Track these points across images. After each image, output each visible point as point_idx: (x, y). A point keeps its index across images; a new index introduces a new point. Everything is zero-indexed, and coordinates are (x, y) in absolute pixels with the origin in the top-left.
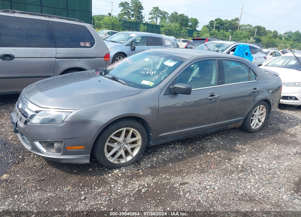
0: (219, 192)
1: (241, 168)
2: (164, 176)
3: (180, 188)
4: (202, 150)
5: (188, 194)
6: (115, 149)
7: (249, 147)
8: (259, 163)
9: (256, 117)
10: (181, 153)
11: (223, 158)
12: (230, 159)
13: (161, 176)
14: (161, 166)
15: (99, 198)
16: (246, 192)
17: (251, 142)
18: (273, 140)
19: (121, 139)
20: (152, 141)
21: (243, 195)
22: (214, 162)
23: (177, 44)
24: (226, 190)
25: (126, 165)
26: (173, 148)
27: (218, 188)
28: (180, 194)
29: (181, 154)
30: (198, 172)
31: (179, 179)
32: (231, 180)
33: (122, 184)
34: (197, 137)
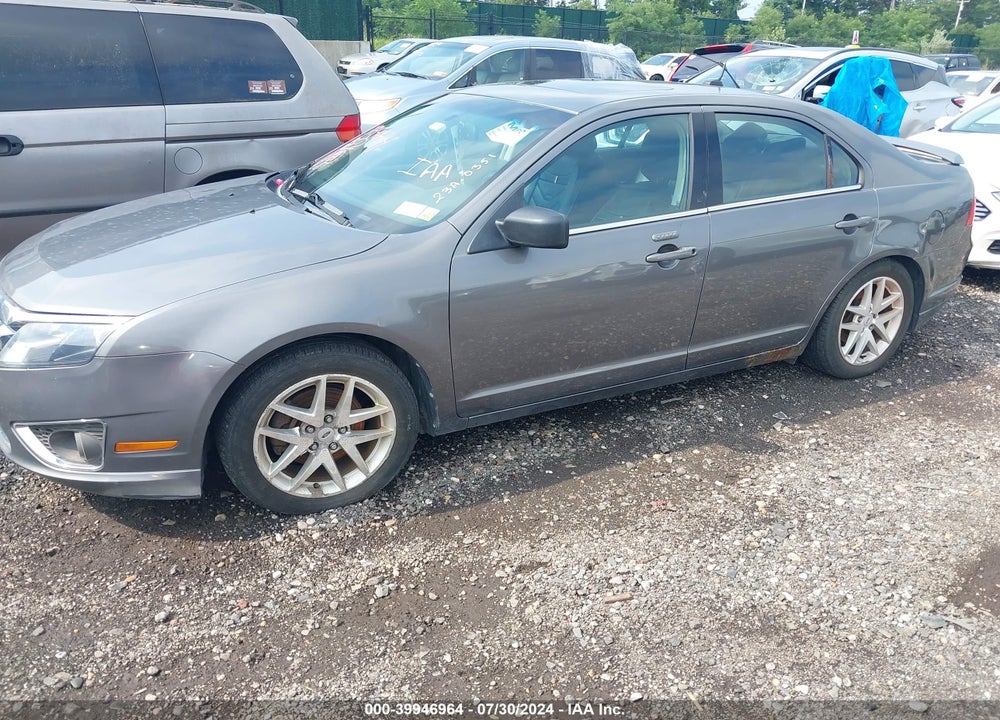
0: (654, 601)
1: (764, 511)
2: (467, 541)
3: (512, 583)
4: (639, 445)
5: (536, 604)
6: (296, 447)
7: (821, 432)
8: (841, 492)
9: (863, 321)
10: (558, 455)
11: (706, 474)
12: (732, 478)
13: (460, 540)
14: (469, 503)
15: (215, 618)
16: (756, 598)
17: (833, 415)
18: (922, 405)
19: (314, 415)
20: (438, 419)
21: (741, 609)
22: (669, 488)
23: (638, 69)
24: (684, 590)
25: (343, 502)
26: (532, 439)
27: (655, 585)
28: (508, 605)
29: (557, 459)
30: (596, 525)
31: (519, 551)
32: (711, 556)
33: (312, 567)
34: (634, 398)
